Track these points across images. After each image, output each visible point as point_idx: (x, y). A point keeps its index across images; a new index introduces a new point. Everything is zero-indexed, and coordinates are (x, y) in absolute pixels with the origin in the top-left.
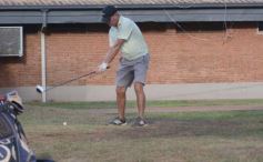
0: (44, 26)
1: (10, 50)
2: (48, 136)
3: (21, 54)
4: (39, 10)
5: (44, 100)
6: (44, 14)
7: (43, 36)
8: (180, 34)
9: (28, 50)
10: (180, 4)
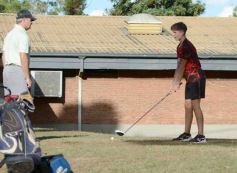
0: (82, 71)
1: (51, 91)
3: (60, 95)
4: (77, 57)
6: (82, 61)
7: (80, 80)
9: (67, 92)
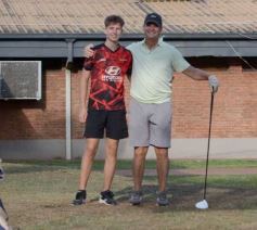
0: (70, 60)
1: (25, 91)
2: (47, 207)
3: (38, 96)
4: (62, 40)
5: (69, 157)
6: (70, 45)
7: (68, 74)
8: (248, 73)
10: (247, 33)
